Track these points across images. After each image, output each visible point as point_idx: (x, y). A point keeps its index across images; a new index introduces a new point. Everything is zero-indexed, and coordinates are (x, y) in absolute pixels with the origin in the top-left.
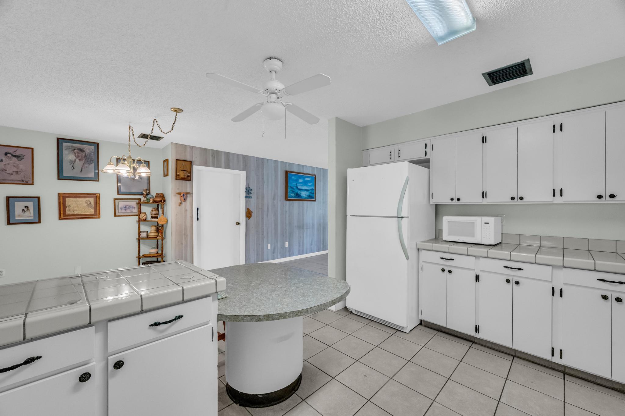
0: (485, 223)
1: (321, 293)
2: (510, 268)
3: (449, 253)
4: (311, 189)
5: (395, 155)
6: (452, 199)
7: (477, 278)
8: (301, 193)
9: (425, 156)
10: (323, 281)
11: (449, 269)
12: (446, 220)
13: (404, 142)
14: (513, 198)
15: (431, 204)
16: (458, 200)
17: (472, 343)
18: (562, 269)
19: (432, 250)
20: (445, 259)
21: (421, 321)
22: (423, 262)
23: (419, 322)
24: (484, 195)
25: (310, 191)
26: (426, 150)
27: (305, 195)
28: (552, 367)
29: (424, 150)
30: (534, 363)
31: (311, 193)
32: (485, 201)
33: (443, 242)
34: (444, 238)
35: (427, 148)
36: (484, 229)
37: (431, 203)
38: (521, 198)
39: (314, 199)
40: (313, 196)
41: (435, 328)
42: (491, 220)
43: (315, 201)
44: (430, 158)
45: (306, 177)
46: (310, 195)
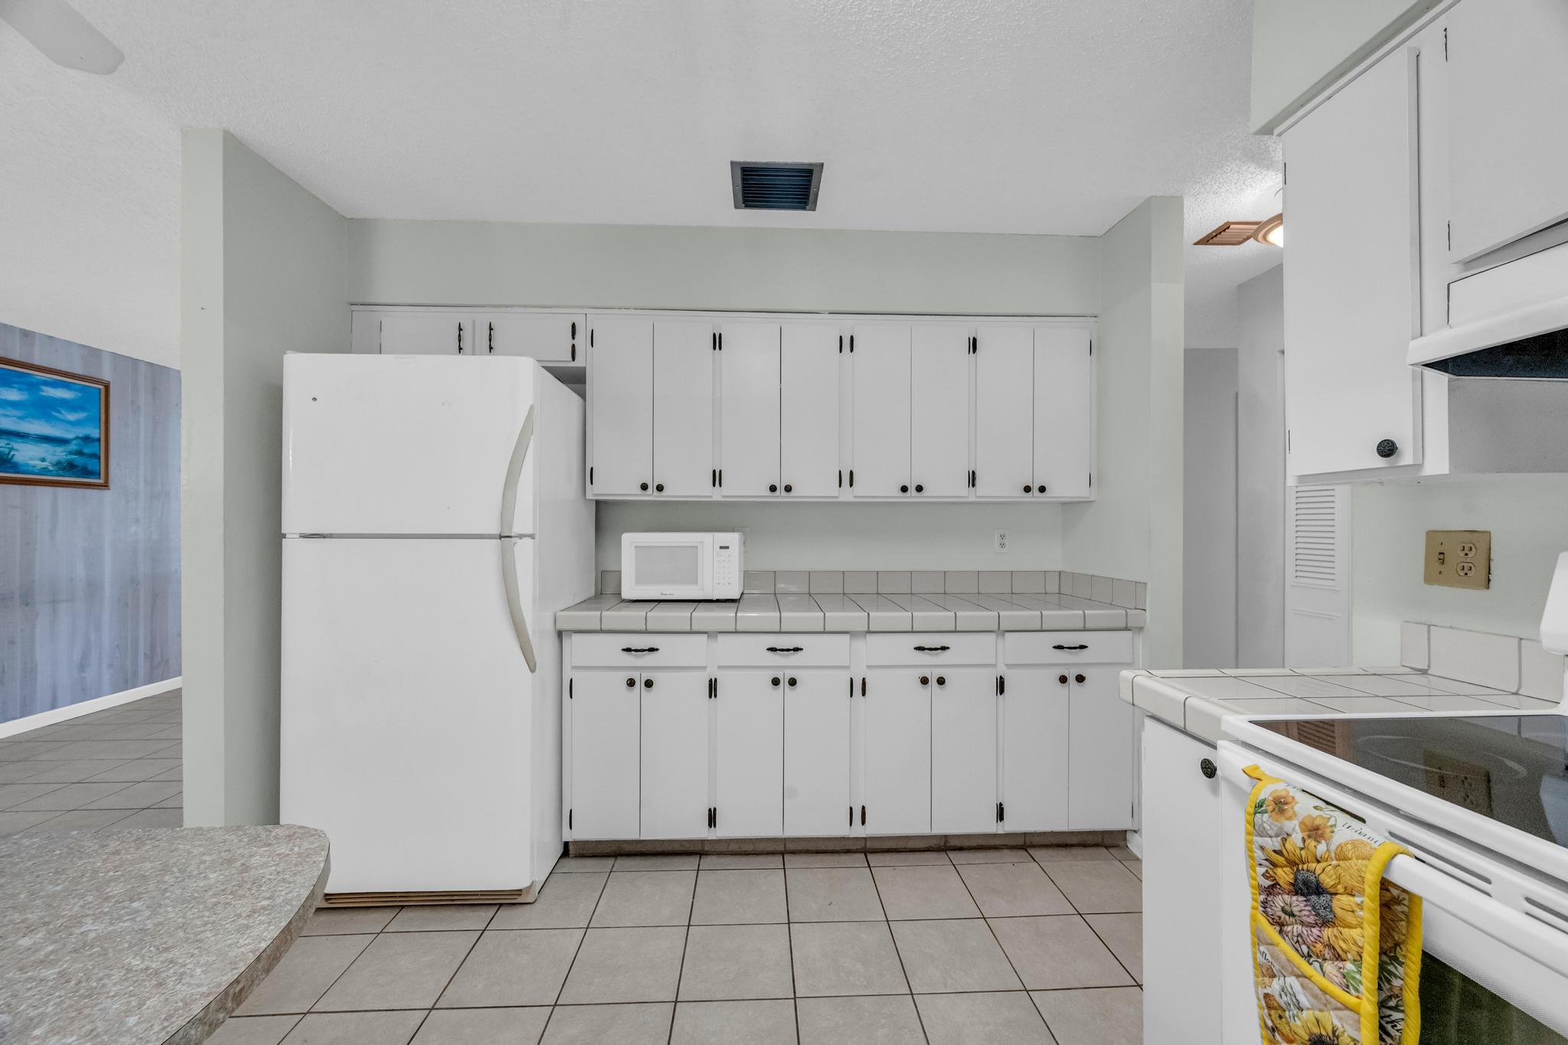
0: (721, 548)
1: (136, 962)
2: (780, 650)
3: (646, 632)
4: (77, 438)
5: (476, 335)
6: (644, 487)
7: (713, 688)
8: (12, 449)
9: (571, 359)
10: (148, 865)
11: (646, 676)
12: (631, 542)
13: (507, 306)
14: (773, 489)
15: (587, 497)
16: (660, 488)
17: (698, 856)
18: (866, 637)
19: (601, 631)
20: (636, 651)
21: (566, 844)
22: (575, 668)
23: (561, 851)
24: (717, 478)
25: (73, 447)
26: (574, 342)
27: (43, 460)
28: (847, 848)
29: (569, 342)
30: (818, 852)
31: (80, 453)
32: (717, 495)
33: (623, 604)
34: (627, 593)
35: (576, 336)
36: (719, 561)
37: (589, 496)
38: (788, 489)
39: (101, 481)
40: (92, 464)
41: (607, 850)
42: (733, 539)
43: (105, 486)
44: (585, 368)
45: (46, 383)
46: (76, 463)
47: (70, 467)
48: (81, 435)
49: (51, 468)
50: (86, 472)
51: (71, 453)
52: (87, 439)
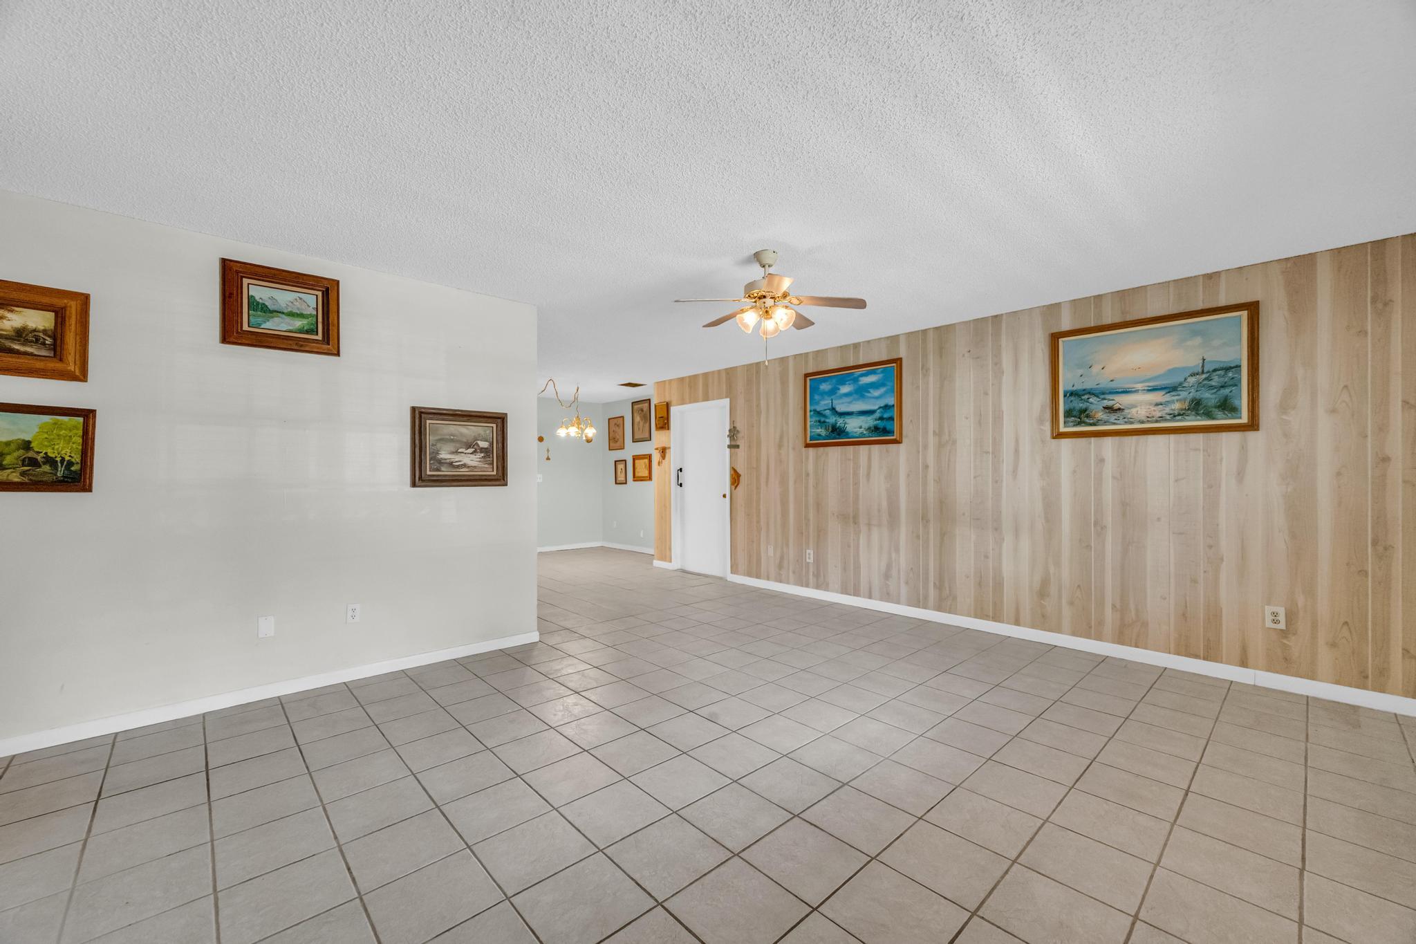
4: (879, 408)
8: (846, 423)
25: (877, 415)
31: (881, 419)
39: (897, 438)
40: (891, 428)
43: (900, 441)
45: (862, 375)
46: (879, 427)
47: (876, 430)
48: (882, 405)
49: (865, 432)
50: (886, 431)
51: (876, 420)
52: (887, 407)
